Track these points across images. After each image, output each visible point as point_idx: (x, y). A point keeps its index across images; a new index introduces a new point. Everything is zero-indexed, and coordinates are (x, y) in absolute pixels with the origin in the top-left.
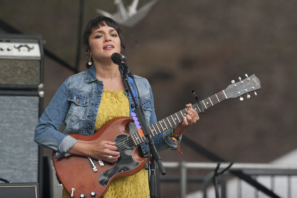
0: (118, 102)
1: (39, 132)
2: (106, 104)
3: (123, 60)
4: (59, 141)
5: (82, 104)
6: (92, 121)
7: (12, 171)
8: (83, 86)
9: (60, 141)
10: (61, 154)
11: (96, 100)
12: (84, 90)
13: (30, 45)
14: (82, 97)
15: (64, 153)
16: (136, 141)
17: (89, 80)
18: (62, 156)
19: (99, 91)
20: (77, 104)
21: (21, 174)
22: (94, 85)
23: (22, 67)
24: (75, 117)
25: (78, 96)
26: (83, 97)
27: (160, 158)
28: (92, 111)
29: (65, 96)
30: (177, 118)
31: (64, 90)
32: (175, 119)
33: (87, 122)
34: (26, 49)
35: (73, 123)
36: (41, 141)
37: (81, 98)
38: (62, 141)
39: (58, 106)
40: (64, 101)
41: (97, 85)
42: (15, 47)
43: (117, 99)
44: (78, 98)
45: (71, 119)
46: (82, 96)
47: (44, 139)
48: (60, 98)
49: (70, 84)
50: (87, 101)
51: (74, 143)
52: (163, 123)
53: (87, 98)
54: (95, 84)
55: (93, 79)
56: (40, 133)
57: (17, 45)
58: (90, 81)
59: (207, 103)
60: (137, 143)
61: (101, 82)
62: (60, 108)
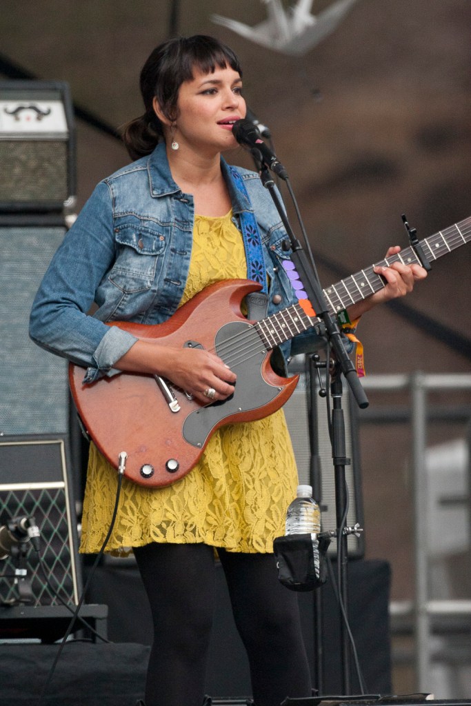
0: (224, 244)
1: (43, 321)
2: (202, 251)
3: (260, 136)
4: (94, 339)
5: (150, 252)
6: (174, 291)
7: (8, 407)
8: (148, 205)
9: (98, 339)
10: (99, 370)
11: (181, 241)
12: (150, 214)
13: (43, 106)
14: (148, 235)
15: (108, 368)
16: (270, 338)
17: (160, 192)
18: (100, 375)
19: (183, 218)
20: (140, 251)
21: (29, 414)
22: (172, 203)
23: (23, 157)
24: (133, 283)
25: (140, 231)
26: (151, 234)
27: (354, 368)
28: (176, 268)
29: (104, 230)
30: (366, 283)
31: (101, 216)
32: (363, 284)
33: (163, 293)
34: (33, 114)
35: (129, 296)
36: (49, 340)
37: (147, 237)
38: (101, 339)
39: (87, 256)
40: (101, 242)
41: (176, 203)
42: (6, 111)
43: (221, 238)
44: (139, 236)
45: (125, 287)
46: (147, 232)
47: (57, 335)
48: (91, 236)
49: (117, 201)
50: (160, 243)
51: (130, 345)
52: (333, 295)
53: (158, 236)
54: (174, 200)
55: (169, 190)
56: (47, 323)
57: (12, 106)
58: (162, 193)
59: (437, 245)
60: (272, 342)
61: (189, 198)
62: (92, 261)
